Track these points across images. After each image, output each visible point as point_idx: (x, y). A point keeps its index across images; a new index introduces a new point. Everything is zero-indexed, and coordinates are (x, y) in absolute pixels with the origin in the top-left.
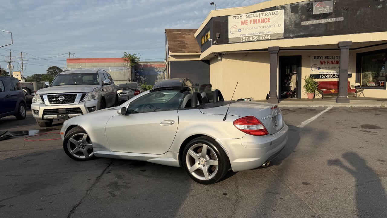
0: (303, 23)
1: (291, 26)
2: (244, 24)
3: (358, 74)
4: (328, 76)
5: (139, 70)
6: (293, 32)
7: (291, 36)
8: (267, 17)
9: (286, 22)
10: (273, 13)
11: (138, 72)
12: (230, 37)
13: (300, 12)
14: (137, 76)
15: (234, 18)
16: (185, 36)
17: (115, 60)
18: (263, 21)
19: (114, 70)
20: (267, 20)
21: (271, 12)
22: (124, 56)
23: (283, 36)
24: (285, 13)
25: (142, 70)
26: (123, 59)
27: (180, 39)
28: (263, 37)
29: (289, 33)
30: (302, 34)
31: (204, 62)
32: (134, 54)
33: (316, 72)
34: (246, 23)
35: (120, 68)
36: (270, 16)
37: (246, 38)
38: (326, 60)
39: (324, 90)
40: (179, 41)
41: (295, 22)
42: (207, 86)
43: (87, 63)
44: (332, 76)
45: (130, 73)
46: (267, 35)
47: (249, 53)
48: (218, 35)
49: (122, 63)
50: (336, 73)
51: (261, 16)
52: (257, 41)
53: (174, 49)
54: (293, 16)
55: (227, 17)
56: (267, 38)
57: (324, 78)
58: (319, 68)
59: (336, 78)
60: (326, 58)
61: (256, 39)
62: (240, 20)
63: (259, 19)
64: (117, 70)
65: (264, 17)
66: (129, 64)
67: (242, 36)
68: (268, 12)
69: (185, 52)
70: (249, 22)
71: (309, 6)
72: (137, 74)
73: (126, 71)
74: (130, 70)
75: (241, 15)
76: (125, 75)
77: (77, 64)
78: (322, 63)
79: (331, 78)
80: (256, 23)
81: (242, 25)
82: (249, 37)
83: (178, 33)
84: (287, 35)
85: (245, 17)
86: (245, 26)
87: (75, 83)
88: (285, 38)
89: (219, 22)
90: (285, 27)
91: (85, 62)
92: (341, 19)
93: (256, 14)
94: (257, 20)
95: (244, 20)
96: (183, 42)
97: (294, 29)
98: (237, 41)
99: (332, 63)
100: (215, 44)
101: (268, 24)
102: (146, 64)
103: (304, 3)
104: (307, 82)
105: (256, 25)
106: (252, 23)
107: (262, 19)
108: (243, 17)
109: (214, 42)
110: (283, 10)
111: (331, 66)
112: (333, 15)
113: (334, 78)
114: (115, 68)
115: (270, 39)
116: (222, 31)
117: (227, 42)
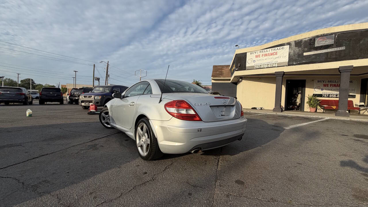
0: (305, 54)
1: (295, 56)
2: (257, 57)
4: (331, 96)
6: (296, 60)
7: (294, 63)
8: (275, 51)
9: (291, 54)
10: (280, 49)
12: (247, 66)
13: (303, 46)
15: (251, 54)
16: (224, 69)
18: (272, 54)
20: (275, 54)
21: (278, 48)
23: (287, 63)
24: (290, 47)
27: (220, 70)
28: (271, 65)
29: (293, 61)
30: (304, 62)
31: (233, 84)
32: (199, 81)
33: (318, 92)
34: (259, 56)
36: (277, 51)
37: (258, 66)
38: (330, 84)
39: (326, 106)
40: (218, 71)
41: (298, 53)
46: (274, 64)
47: (262, 77)
48: (239, 65)
50: (339, 94)
51: (270, 51)
52: (266, 68)
54: (297, 50)
55: (246, 53)
56: (274, 65)
57: (326, 97)
58: (322, 89)
59: (339, 97)
60: (329, 82)
61: (266, 66)
62: (255, 55)
63: (269, 53)
65: (273, 52)
67: (256, 65)
68: (276, 48)
69: (221, 77)
70: (261, 55)
71: (312, 41)
75: (256, 52)
78: (325, 85)
79: (334, 97)
80: (267, 56)
81: (256, 57)
82: (261, 65)
83: (220, 67)
84: (291, 63)
85: (259, 52)
86: (258, 58)
88: (289, 65)
89: (240, 57)
90: (289, 57)
92: (343, 48)
93: (267, 50)
94: (267, 54)
95: (257, 55)
96: (222, 72)
97: (297, 58)
98: (252, 68)
99: (335, 86)
100: (237, 70)
101: (275, 56)
102: (205, 86)
103: (307, 39)
104: (310, 99)
105: (266, 57)
106: (263, 56)
107: (271, 53)
108: (257, 53)
109: (236, 69)
110: (289, 46)
111: (334, 88)
112: (335, 45)
113: (337, 97)
115: (276, 66)
116: (242, 62)
117: (245, 69)
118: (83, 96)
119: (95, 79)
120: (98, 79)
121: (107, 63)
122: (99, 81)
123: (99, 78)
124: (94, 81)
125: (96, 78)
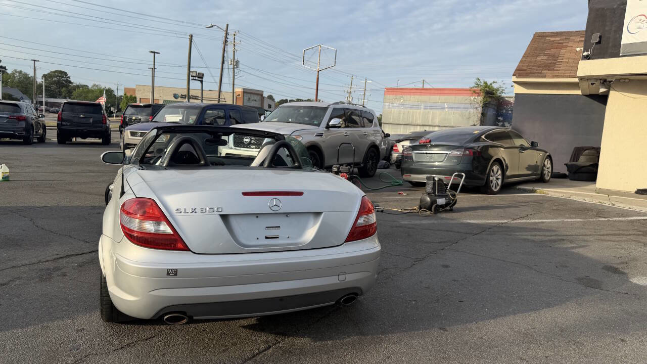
5: (504, 111)
11: (501, 115)
12: (624, 41)
14: (499, 121)
17: (457, 92)
19: (452, 108)
22: (474, 85)
25: (510, 112)
26: (470, 90)
27: (553, 51)
31: (592, 99)
32: (494, 82)
35: (462, 106)
42: (587, 151)
43: (413, 96)
45: (480, 115)
48: (595, 38)
49: (467, 97)
53: (526, 70)
64: (458, 108)
66: (480, 98)
72: (499, 118)
73: (472, 111)
74: (480, 109)
76: (469, 118)
77: (398, 97)
83: (558, 39)
87: (290, 120)
89: (603, 9)
91: (410, 95)
96: (555, 57)
100: (587, 58)
109: (585, 54)
114: (456, 105)
116: (607, 28)
117: (616, 55)
118: (129, 131)
119: (191, 78)
120: (200, 77)
121: (225, 28)
122: (202, 82)
123: (203, 74)
124: (191, 81)
125: (194, 74)
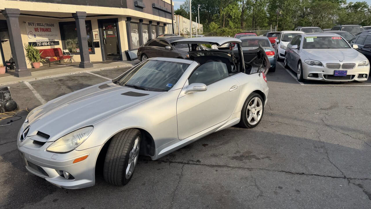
3: (63, 41)
4: (43, 44)
38: (39, 27)
44: (46, 44)
50: (49, 41)
57: (40, 46)
58: (35, 36)
59: (49, 45)
60: (38, 24)
78: (36, 30)
99: (43, 30)
104: (29, 51)
111: (43, 33)
113: (48, 45)
